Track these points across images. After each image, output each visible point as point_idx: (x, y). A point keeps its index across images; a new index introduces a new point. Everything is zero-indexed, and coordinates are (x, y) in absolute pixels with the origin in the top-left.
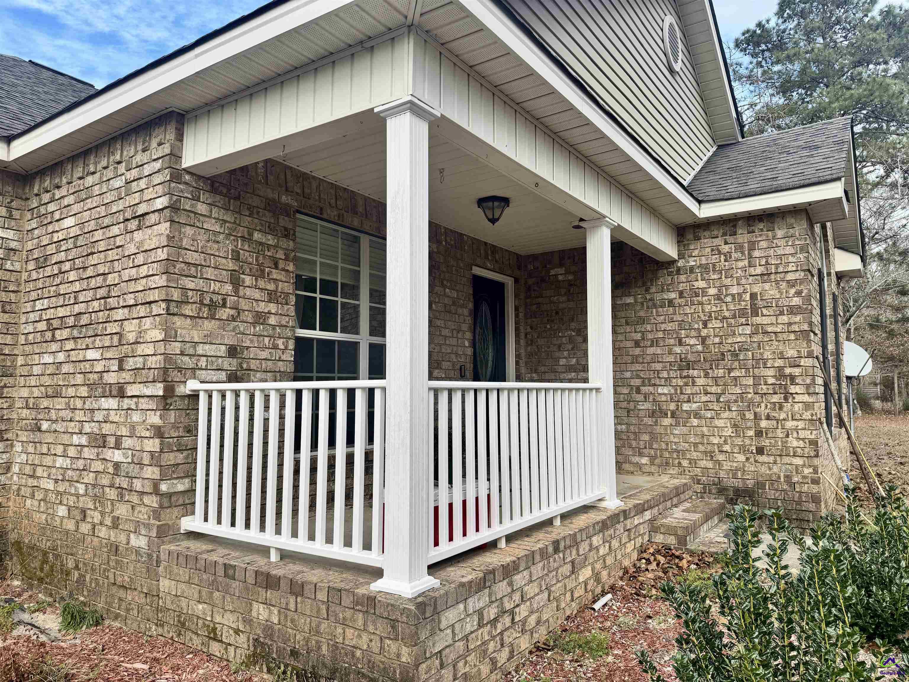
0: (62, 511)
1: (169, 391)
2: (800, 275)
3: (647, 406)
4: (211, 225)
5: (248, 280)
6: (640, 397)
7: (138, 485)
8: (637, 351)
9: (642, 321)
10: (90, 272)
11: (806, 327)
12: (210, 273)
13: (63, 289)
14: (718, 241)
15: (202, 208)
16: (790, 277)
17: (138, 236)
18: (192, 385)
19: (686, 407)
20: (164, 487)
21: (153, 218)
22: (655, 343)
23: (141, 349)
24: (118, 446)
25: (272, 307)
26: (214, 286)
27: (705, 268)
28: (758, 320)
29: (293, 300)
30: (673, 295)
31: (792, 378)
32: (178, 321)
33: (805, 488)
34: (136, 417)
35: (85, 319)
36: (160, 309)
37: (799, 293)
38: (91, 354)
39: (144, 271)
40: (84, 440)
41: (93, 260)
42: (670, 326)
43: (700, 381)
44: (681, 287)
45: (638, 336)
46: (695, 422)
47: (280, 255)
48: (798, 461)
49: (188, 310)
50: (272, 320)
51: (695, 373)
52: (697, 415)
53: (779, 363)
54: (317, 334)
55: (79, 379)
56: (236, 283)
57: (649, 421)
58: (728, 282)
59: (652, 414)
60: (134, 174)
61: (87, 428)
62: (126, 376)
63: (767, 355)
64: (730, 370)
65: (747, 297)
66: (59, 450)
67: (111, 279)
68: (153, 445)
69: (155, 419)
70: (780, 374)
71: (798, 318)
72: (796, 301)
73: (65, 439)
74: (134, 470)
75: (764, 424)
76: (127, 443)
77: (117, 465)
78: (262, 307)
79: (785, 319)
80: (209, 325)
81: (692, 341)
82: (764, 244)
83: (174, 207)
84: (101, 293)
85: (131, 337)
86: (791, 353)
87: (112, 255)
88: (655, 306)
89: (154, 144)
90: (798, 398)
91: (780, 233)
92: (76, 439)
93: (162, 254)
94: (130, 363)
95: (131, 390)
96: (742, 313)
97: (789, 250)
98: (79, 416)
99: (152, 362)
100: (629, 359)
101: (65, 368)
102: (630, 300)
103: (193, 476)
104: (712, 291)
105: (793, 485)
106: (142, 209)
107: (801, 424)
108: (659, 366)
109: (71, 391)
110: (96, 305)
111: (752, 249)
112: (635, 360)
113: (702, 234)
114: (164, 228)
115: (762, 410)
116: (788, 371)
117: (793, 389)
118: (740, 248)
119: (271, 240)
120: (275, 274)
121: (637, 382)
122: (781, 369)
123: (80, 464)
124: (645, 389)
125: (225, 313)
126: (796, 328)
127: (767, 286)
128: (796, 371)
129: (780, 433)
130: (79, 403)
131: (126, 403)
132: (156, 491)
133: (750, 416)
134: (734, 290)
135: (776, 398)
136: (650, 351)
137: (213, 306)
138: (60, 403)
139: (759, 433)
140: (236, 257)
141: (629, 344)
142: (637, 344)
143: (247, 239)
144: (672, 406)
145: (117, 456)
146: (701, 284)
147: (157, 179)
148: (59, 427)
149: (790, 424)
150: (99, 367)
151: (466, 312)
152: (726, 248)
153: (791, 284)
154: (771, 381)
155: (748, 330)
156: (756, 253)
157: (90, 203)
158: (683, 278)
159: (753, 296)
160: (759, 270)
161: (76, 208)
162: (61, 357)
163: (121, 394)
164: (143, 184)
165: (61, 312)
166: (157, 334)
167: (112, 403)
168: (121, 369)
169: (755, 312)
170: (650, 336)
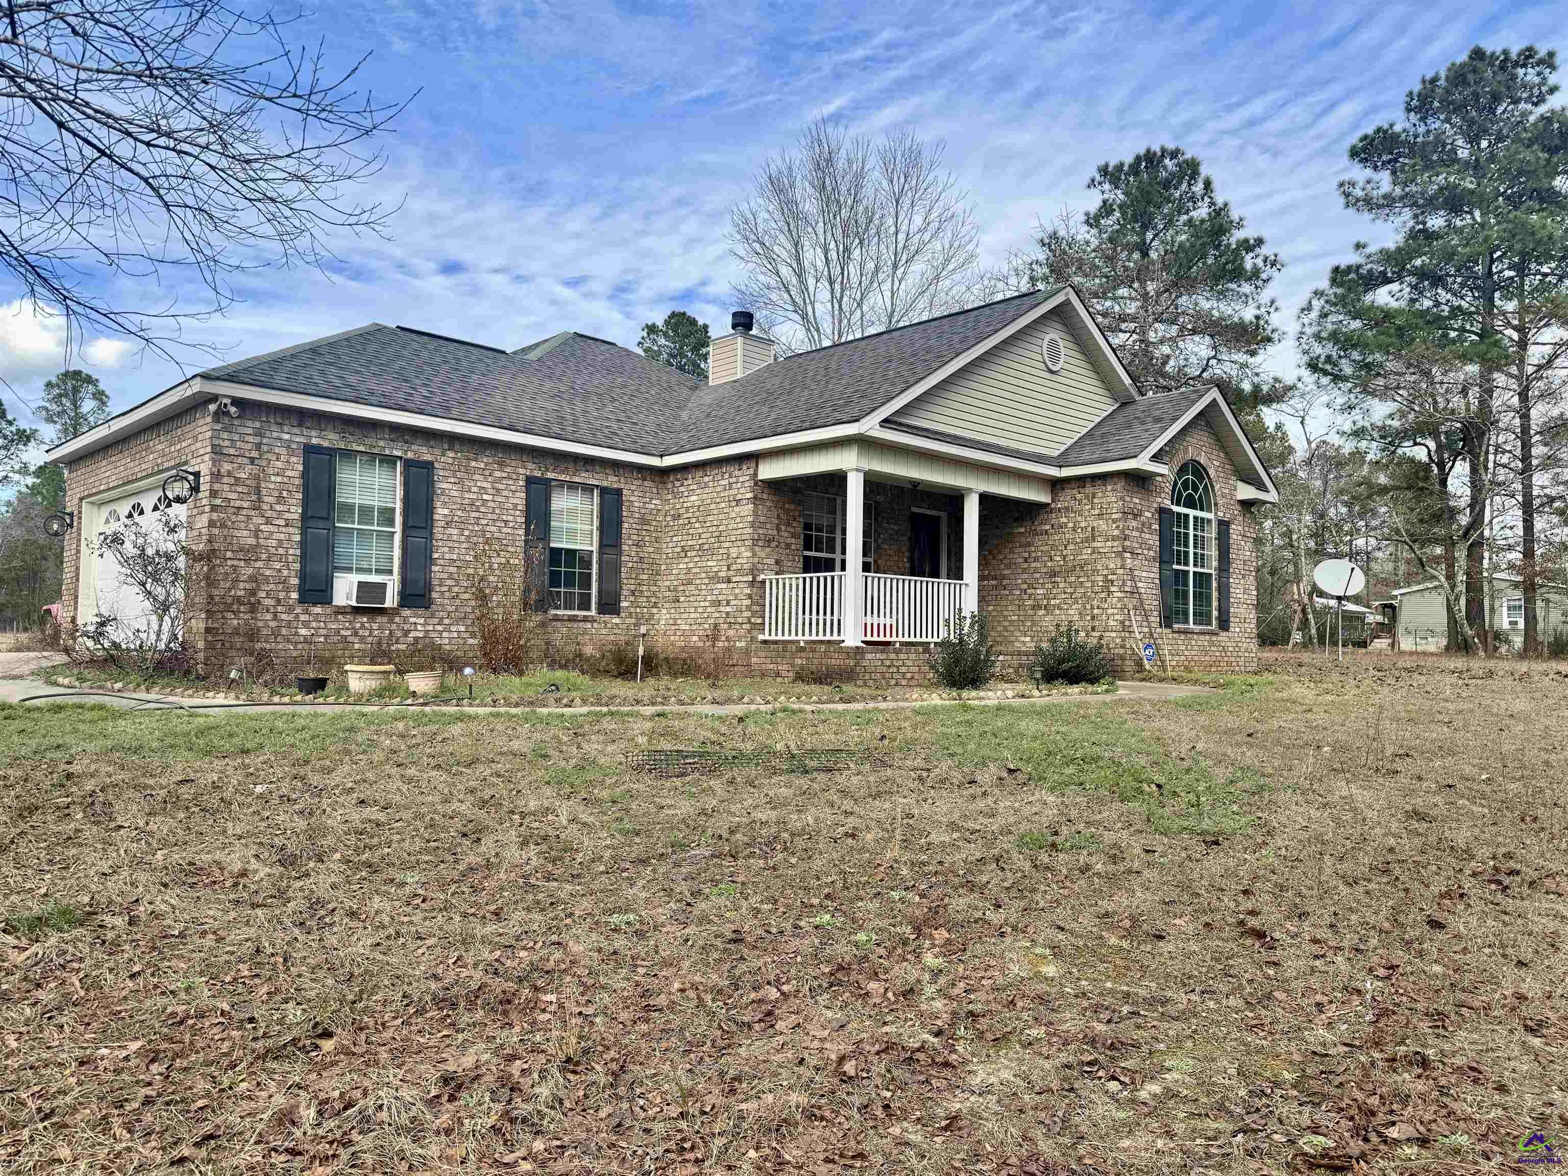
0: (695, 638)
1: (754, 578)
2: (1118, 516)
3: (1030, 602)
4: (768, 504)
5: (783, 528)
6: (1026, 597)
7: (740, 620)
8: (1026, 565)
9: (1029, 545)
10: (708, 524)
11: (1120, 549)
12: (768, 526)
13: (691, 531)
14: (1075, 492)
15: (765, 496)
16: (1114, 516)
17: (737, 509)
18: (762, 577)
19: (1053, 602)
20: (753, 620)
21: (744, 502)
22: (1036, 559)
23: (739, 561)
24: (728, 604)
25: (793, 541)
26: (770, 532)
27: (1067, 509)
28: (1096, 544)
29: (802, 536)
30: (1048, 527)
31: (1112, 581)
32: (757, 549)
33: (1116, 651)
34: (737, 591)
35: (706, 547)
36: (750, 543)
37: (1118, 527)
38: (710, 563)
39: (741, 525)
40: (707, 604)
41: (711, 518)
42: (1045, 548)
43: (1062, 585)
44: (1053, 521)
45: (1027, 555)
46: (1057, 612)
47: (797, 514)
48: (1114, 634)
49: (760, 543)
51: (1059, 579)
52: (1060, 608)
53: (1106, 572)
54: (813, 554)
55: (703, 575)
56: (778, 530)
57: (1030, 612)
58: (1079, 519)
59: (1033, 607)
60: (734, 480)
61: (709, 598)
62: (732, 573)
63: (1099, 567)
64: (1079, 577)
65: (1090, 529)
66: (692, 610)
67: (721, 528)
68: (748, 602)
69: (748, 591)
70: (1106, 580)
71: (1116, 544)
72: (1116, 532)
73: (696, 604)
74: (737, 614)
75: (1095, 611)
76: (732, 603)
77: (727, 613)
78: (789, 541)
79: (1109, 544)
80: (768, 550)
81: (1058, 558)
82: (1100, 495)
83: (755, 498)
84: (717, 534)
85: (734, 555)
86: (1112, 566)
87: (721, 517)
88: (1037, 534)
89: (745, 467)
90: (1116, 594)
91: (1109, 488)
92: (702, 604)
93: (750, 519)
94: (734, 567)
95: (734, 579)
96: (1086, 540)
97: (1114, 499)
98: (704, 593)
99: (746, 566)
100: (1020, 571)
101: (694, 571)
102: (1023, 530)
103: (763, 617)
104: (1071, 525)
105: (1109, 649)
106: (739, 497)
107: (1116, 611)
108: (1038, 575)
109: (698, 582)
110: (713, 540)
111: (1093, 497)
112: (1024, 571)
113: (1065, 486)
114: (751, 506)
115: (1095, 603)
116: (1110, 577)
117: (1113, 589)
118: (1087, 497)
119: (793, 508)
120: (795, 524)
121: (1025, 586)
122: (1106, 576)
123: (706, 615)
124: (1029, 591)
125: (774, 544)
126: (1115, 549)
127: (1101, 522)
128: (1114, 577)
129: (1104, 617)
130: (704, 587)
131: (731, 585)
132: (750, 622)
133: (1088, 607)
134: (1083, 524)
135: (1103, 595)
136: (1033, 565)
137: (769, 541)
138: (692, 587)
139: (1093, 618)
140: (778, 517)
141: (1021, 560)
142: (1026, 560)
143: (783, 508)
144: (1045, 602)
145: (728, 609)
146: (1064, 520)
147: (747, 484)
148: (691, 599)
149: (1110, 611)
150: (715, 569)
151: (905, 538)
152: (1079, 496)
153: (1115, 521)
154: (1101, 584)
155: (1089, 551)
156: (1096, 501)
157: (707, 490)
158: (1054, 515)
159: (1093, 528)
160: (1097, 512)
161: (698, 492)
162: (691, 565)
163: (729, 581)
164: (739, 485)
165: (690, 543)
166: (749, 554)
167: (724, 586)
168: (729, 569)
169: (1094, 539)
170: (1034, 555)
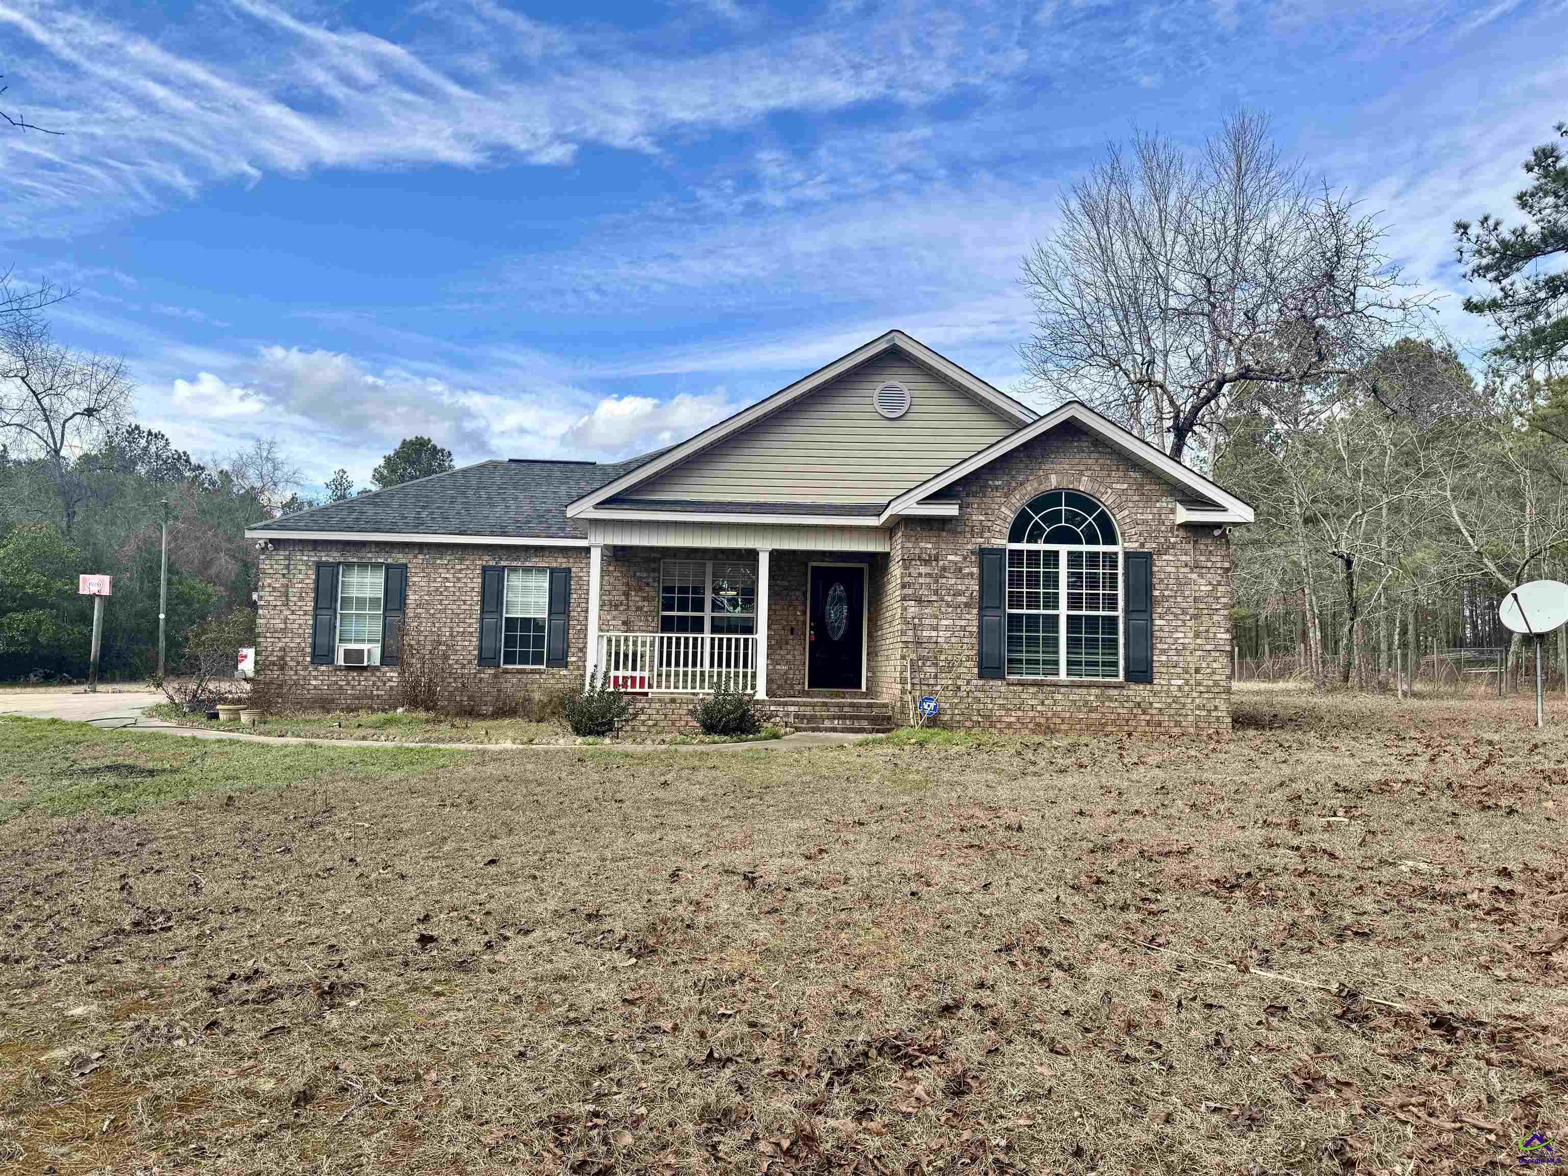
4: (615, 574)
5: (633, 593)
12: (614, 593)
15: (612, 568)
26: (617, 598)
29: (660, 599)
32: (602, 613)
47: (651, 580)
49: (606, 608)
50: (645, 609)
54: (674, 613)
80: (615, 613)
119: (645, 575)
120: (647, 589)
140: (627, 584)
143: (633, 576)
151: (798, 593)
